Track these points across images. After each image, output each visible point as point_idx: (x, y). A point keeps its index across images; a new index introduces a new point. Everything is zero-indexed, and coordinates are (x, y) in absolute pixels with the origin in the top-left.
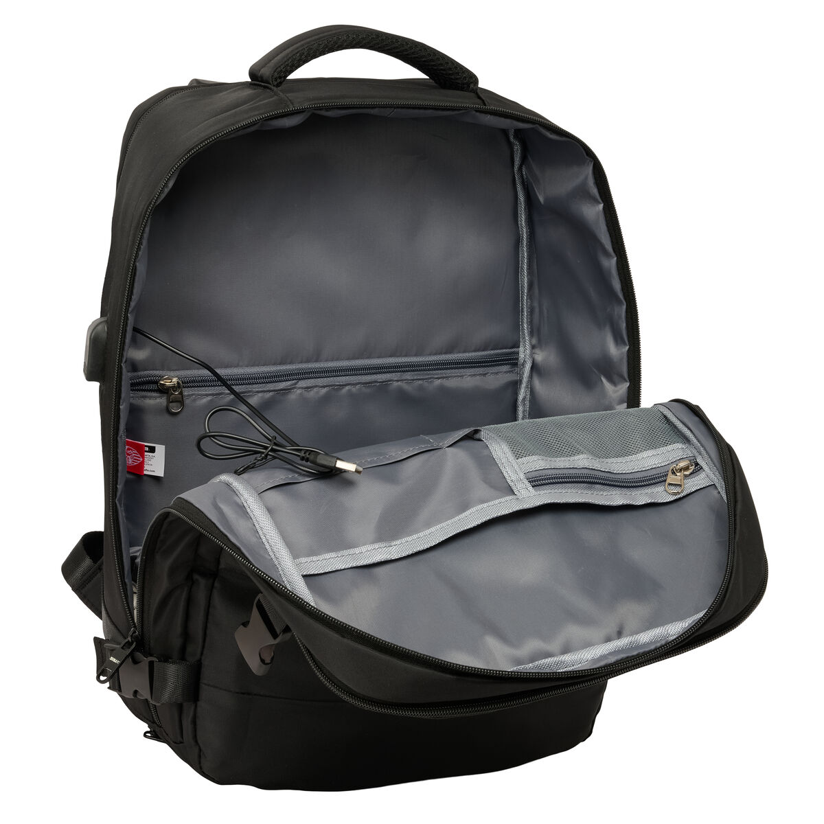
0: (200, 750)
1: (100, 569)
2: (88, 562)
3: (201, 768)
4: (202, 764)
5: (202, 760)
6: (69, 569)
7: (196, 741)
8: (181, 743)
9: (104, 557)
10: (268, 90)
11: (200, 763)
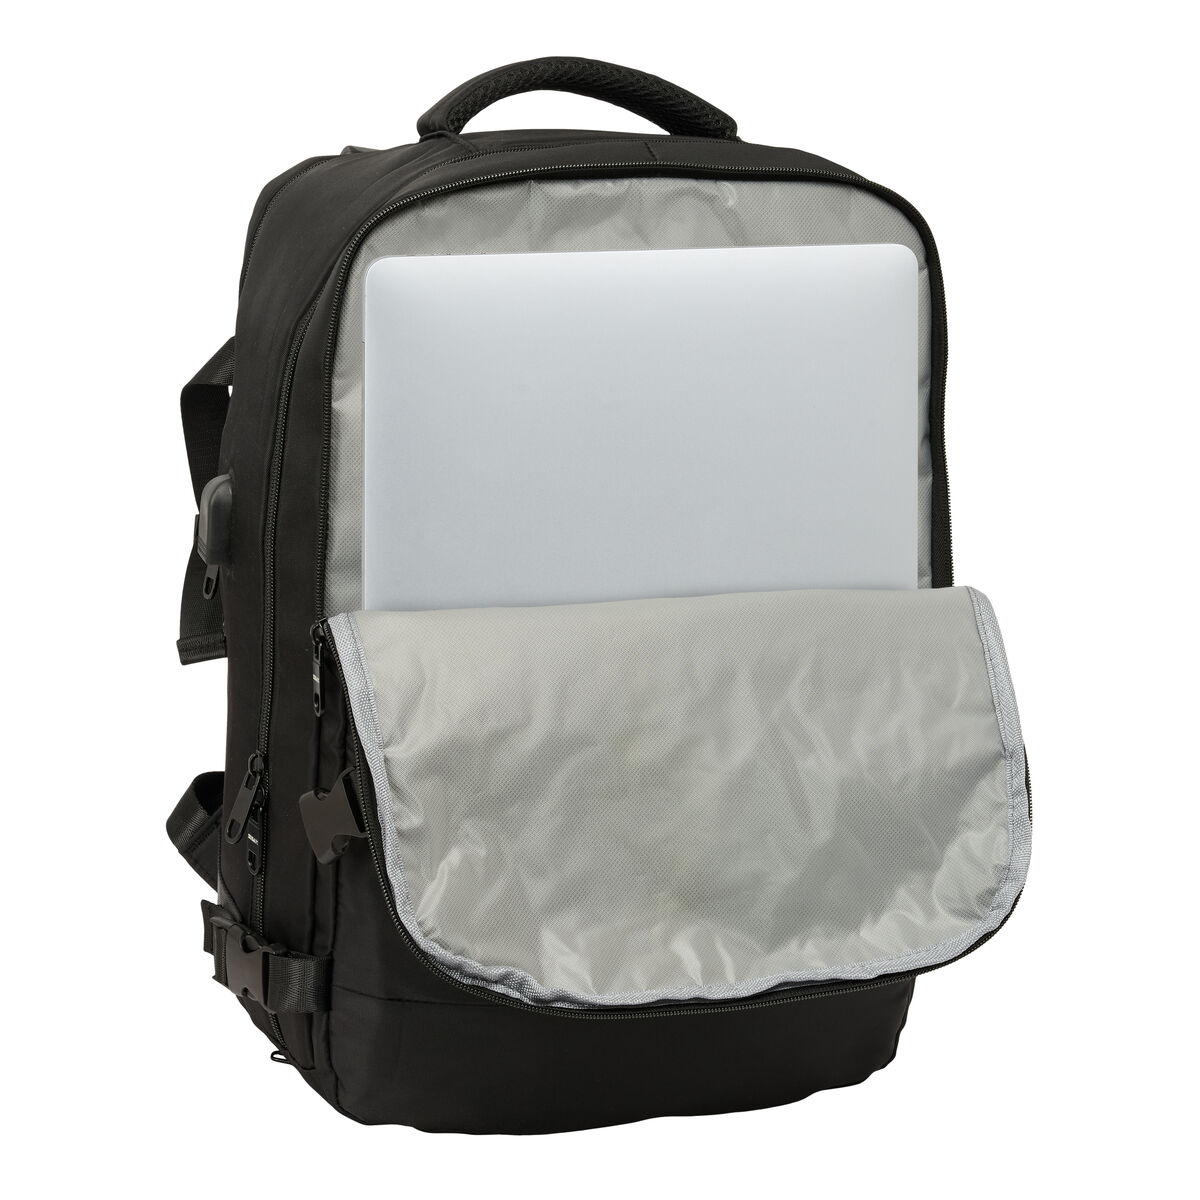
0: (337, 1079)
1: (217, 823)
2: (201, 814)
3: (338, 1103)
4: (339, 1098)
5: (340, 1092)
6: (176, 827)
7: (331, 1066)
8: (313, 1068)
9: (222, 806)
10: (444, 138)
11: (337, 1096)
